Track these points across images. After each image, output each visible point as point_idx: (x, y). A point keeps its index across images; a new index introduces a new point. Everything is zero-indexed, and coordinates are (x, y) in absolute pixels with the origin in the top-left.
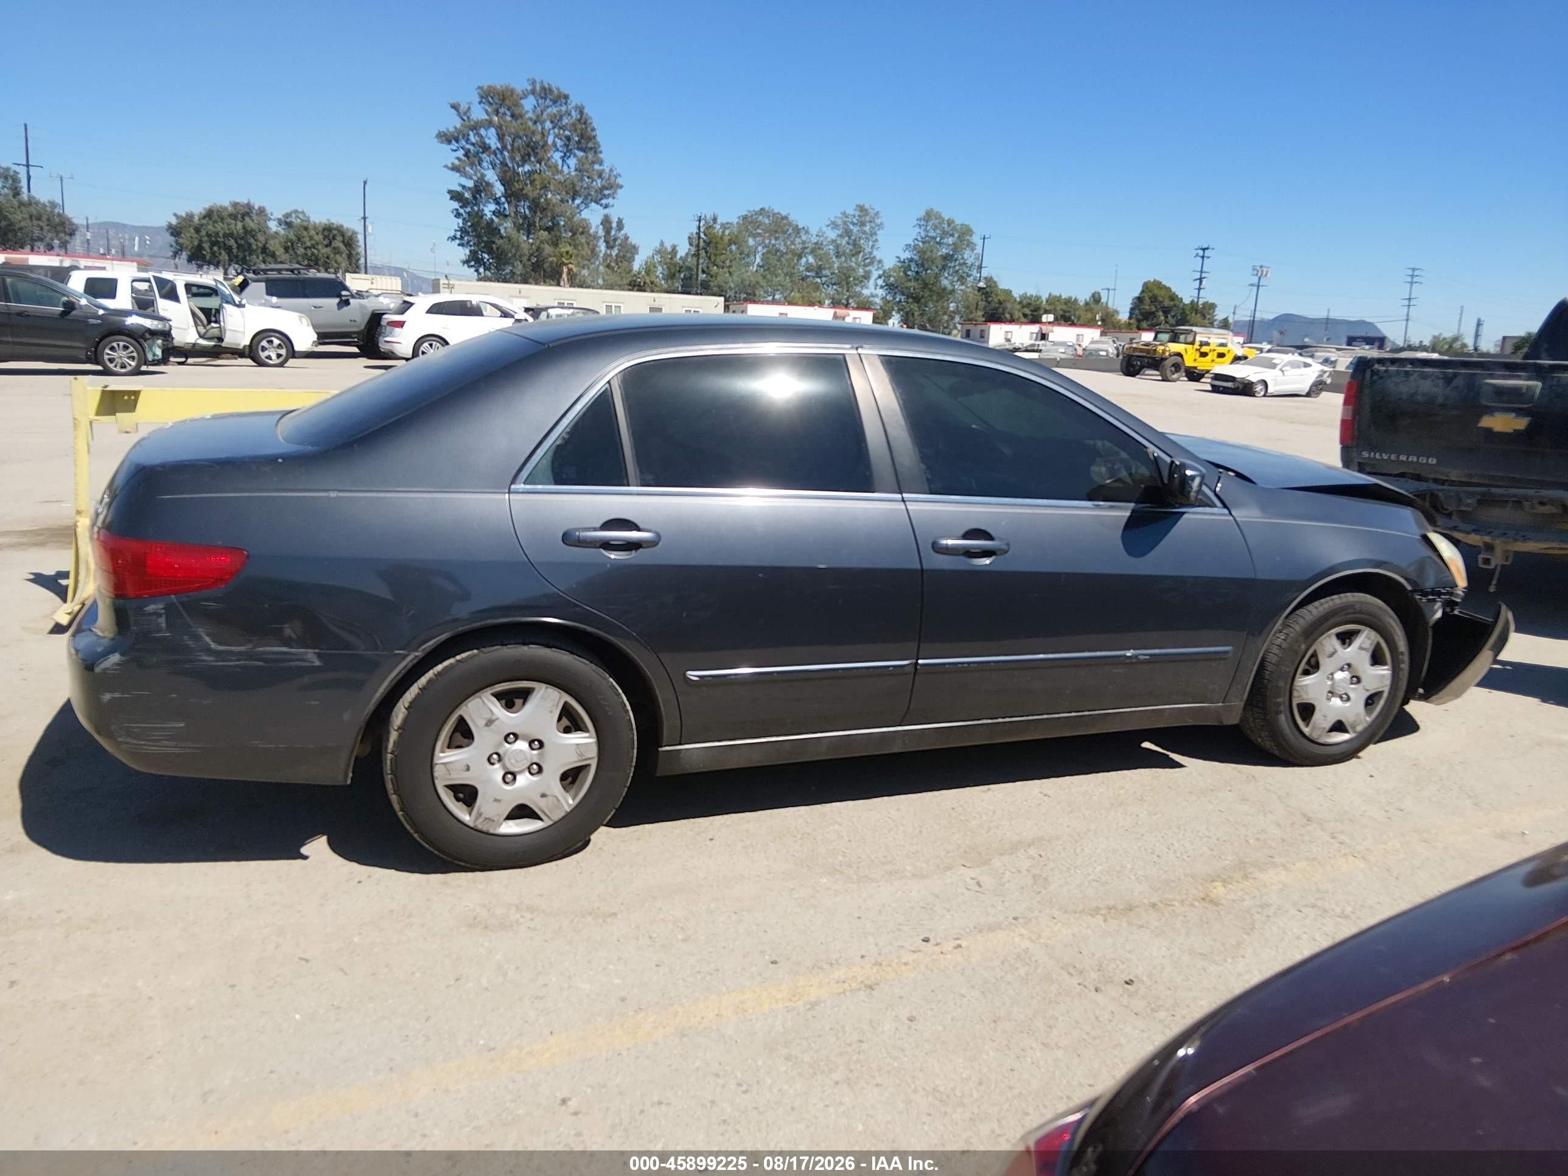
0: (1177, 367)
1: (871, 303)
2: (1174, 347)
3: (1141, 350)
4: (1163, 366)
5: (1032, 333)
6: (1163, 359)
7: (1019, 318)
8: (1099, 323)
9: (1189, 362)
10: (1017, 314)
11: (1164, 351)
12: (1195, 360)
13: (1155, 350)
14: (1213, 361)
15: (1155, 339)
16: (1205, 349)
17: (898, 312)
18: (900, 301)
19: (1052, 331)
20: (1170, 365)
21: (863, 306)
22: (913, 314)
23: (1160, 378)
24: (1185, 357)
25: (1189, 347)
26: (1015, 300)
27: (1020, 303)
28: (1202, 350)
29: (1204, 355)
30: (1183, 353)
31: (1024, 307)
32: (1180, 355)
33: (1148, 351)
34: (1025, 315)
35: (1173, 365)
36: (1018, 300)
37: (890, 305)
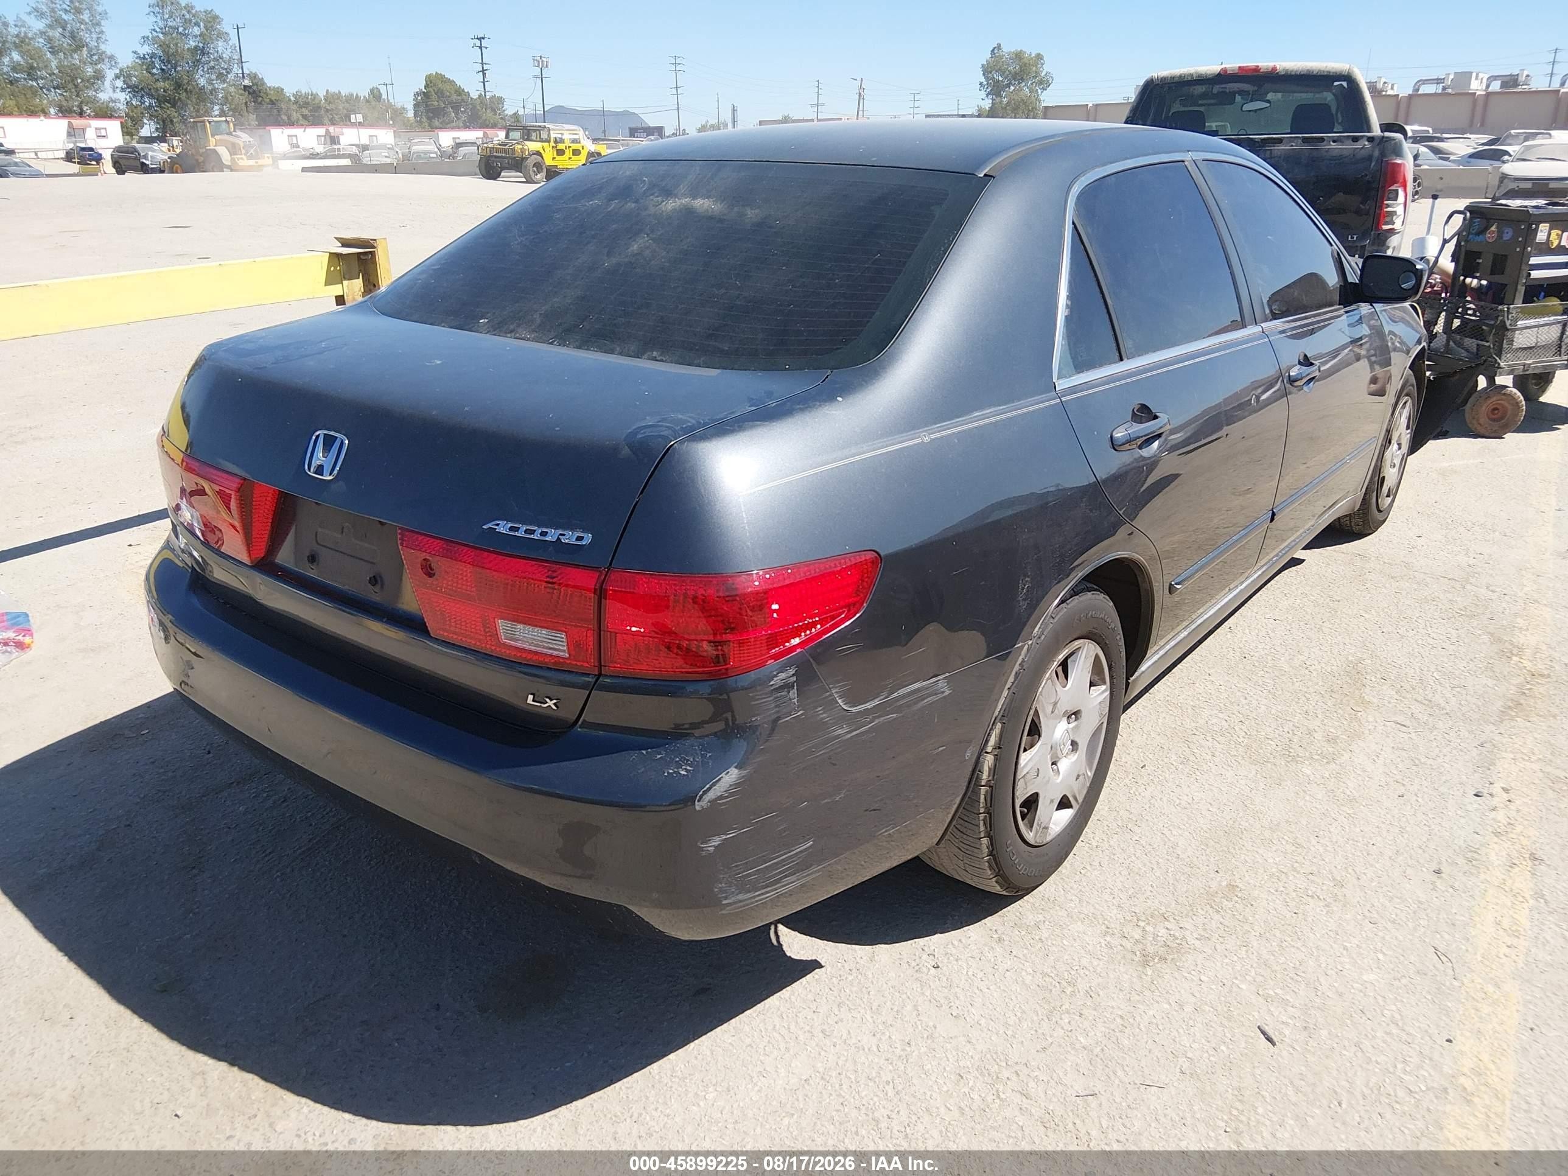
0: (538, 166)
1: (113, 110)
2: (533, 146)
3: (498, 150)
4: (526, 167)
5: (318, 136)
6: (524, 159)
7: (298, 119)
8: (391, 122)
9: (548, 161)
10: (295, 116)
11: (522, 150)
12: (554, 158)
13: (513, 150)
14: (570, 158)
15: (507, 136)
16: (561, 146)
17: (150, 119)
18: (150, 106)
19: (343, 134)
20: (532, 165)
21: (105, 113)
22: (172, 121)
23: (524, 180)
24: (544, 155)
25: (546, 145)
26: (290, 100)
27: (296, 102)
28: (558, 148)
29: (561, 152)
30: (541, 151)
31: (301, 107)
32: (538, 153)
33: (505, 151)
34: (304, 117)
35: (535, 165)
36: (292, 98)
37: (139, 110)
